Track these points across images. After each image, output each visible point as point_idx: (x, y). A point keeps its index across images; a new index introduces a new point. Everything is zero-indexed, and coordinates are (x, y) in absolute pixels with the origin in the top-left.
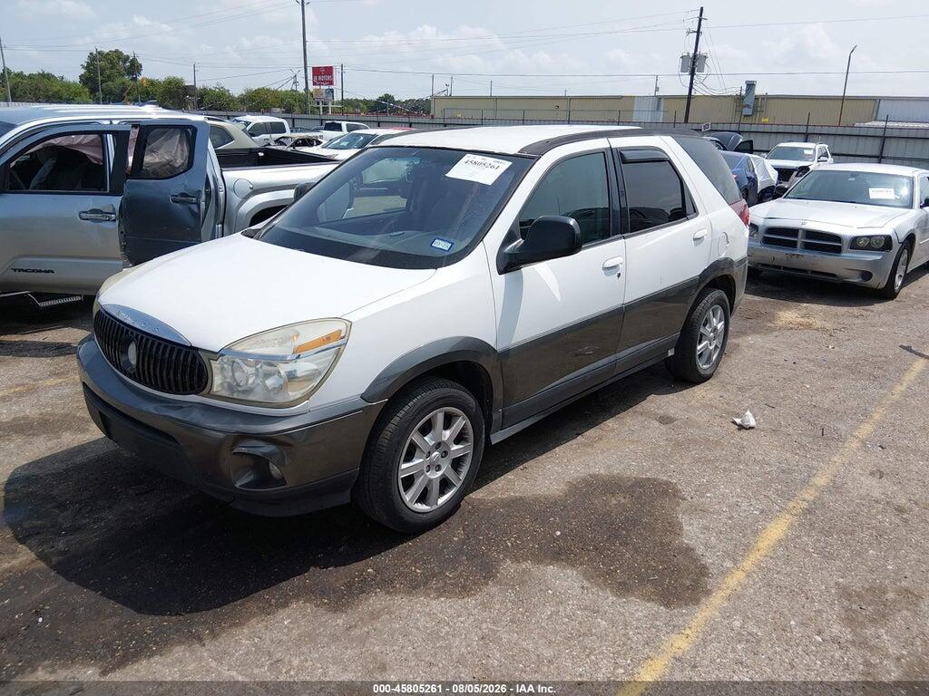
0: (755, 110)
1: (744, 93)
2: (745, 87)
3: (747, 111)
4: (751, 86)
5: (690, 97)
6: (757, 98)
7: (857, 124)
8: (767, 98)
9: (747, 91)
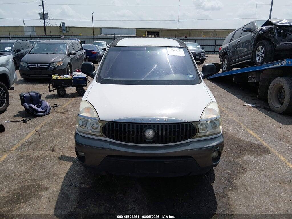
0: (66, 31)
1: (62, 26)
2: (61, 24)
3: (64, 31)
4: (63, 23)
5: (45, 27)
6: (66, 27)
7: (98, 35)
8: (69, 27)
9: (63, 25)
